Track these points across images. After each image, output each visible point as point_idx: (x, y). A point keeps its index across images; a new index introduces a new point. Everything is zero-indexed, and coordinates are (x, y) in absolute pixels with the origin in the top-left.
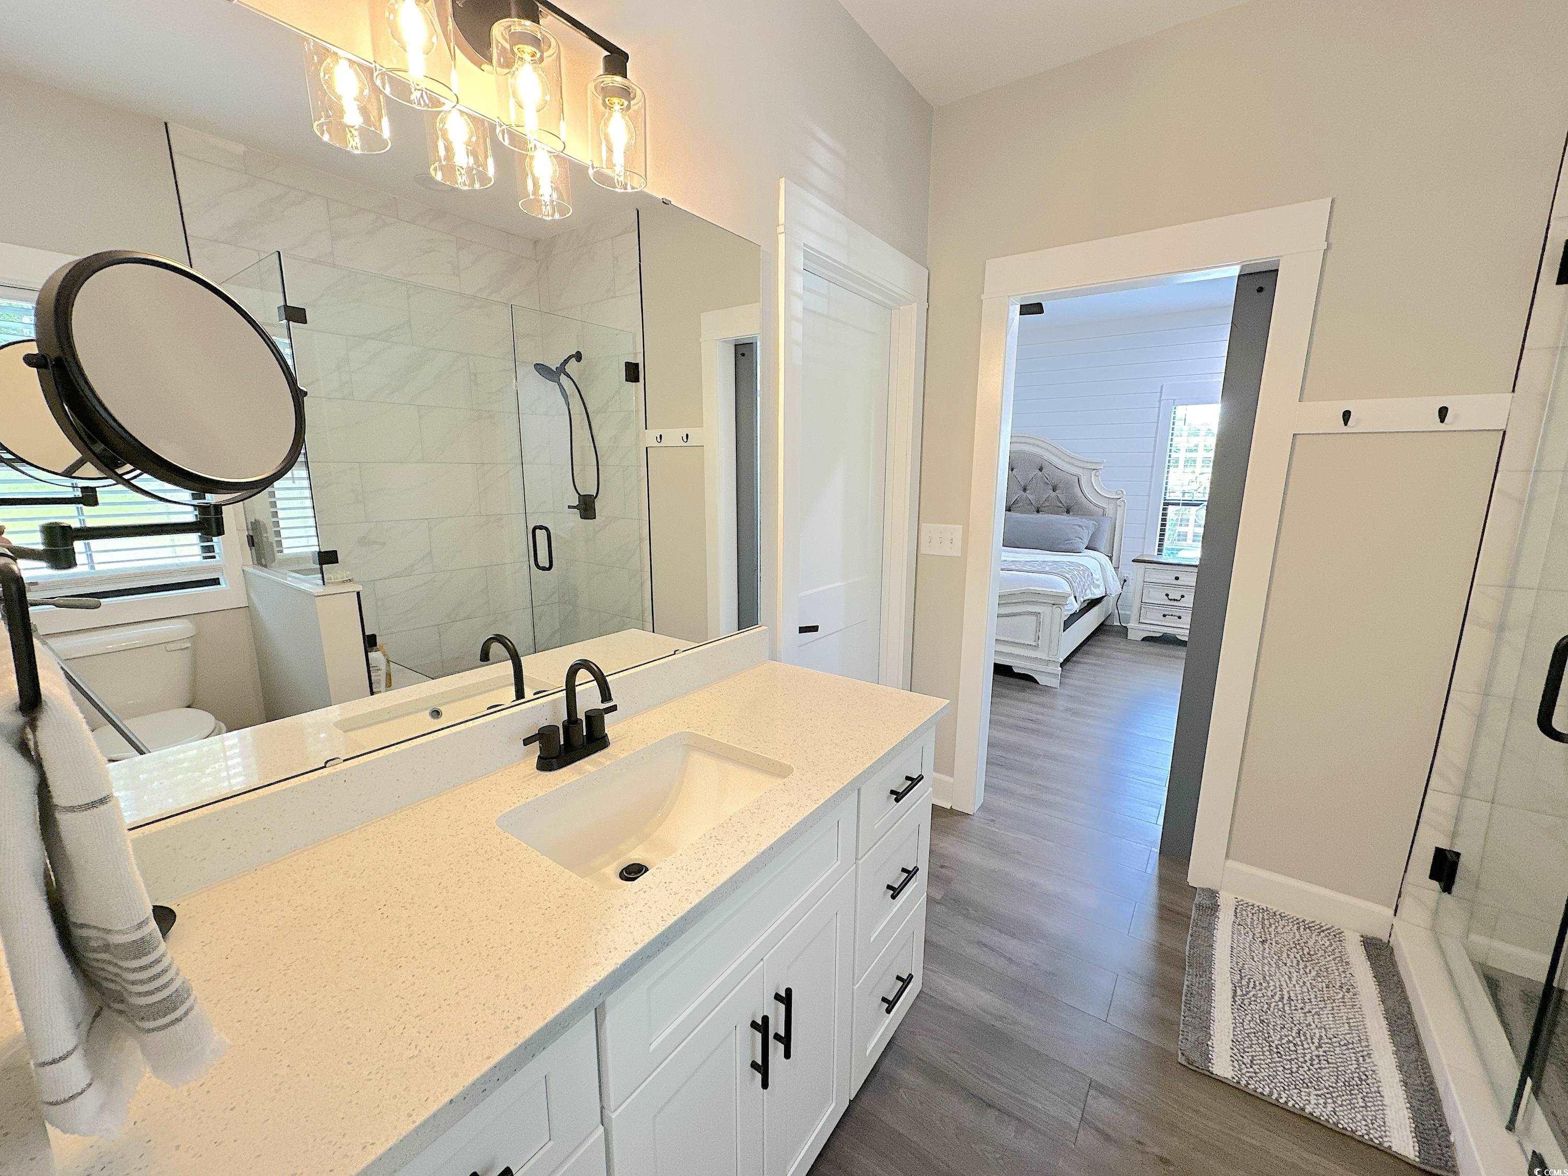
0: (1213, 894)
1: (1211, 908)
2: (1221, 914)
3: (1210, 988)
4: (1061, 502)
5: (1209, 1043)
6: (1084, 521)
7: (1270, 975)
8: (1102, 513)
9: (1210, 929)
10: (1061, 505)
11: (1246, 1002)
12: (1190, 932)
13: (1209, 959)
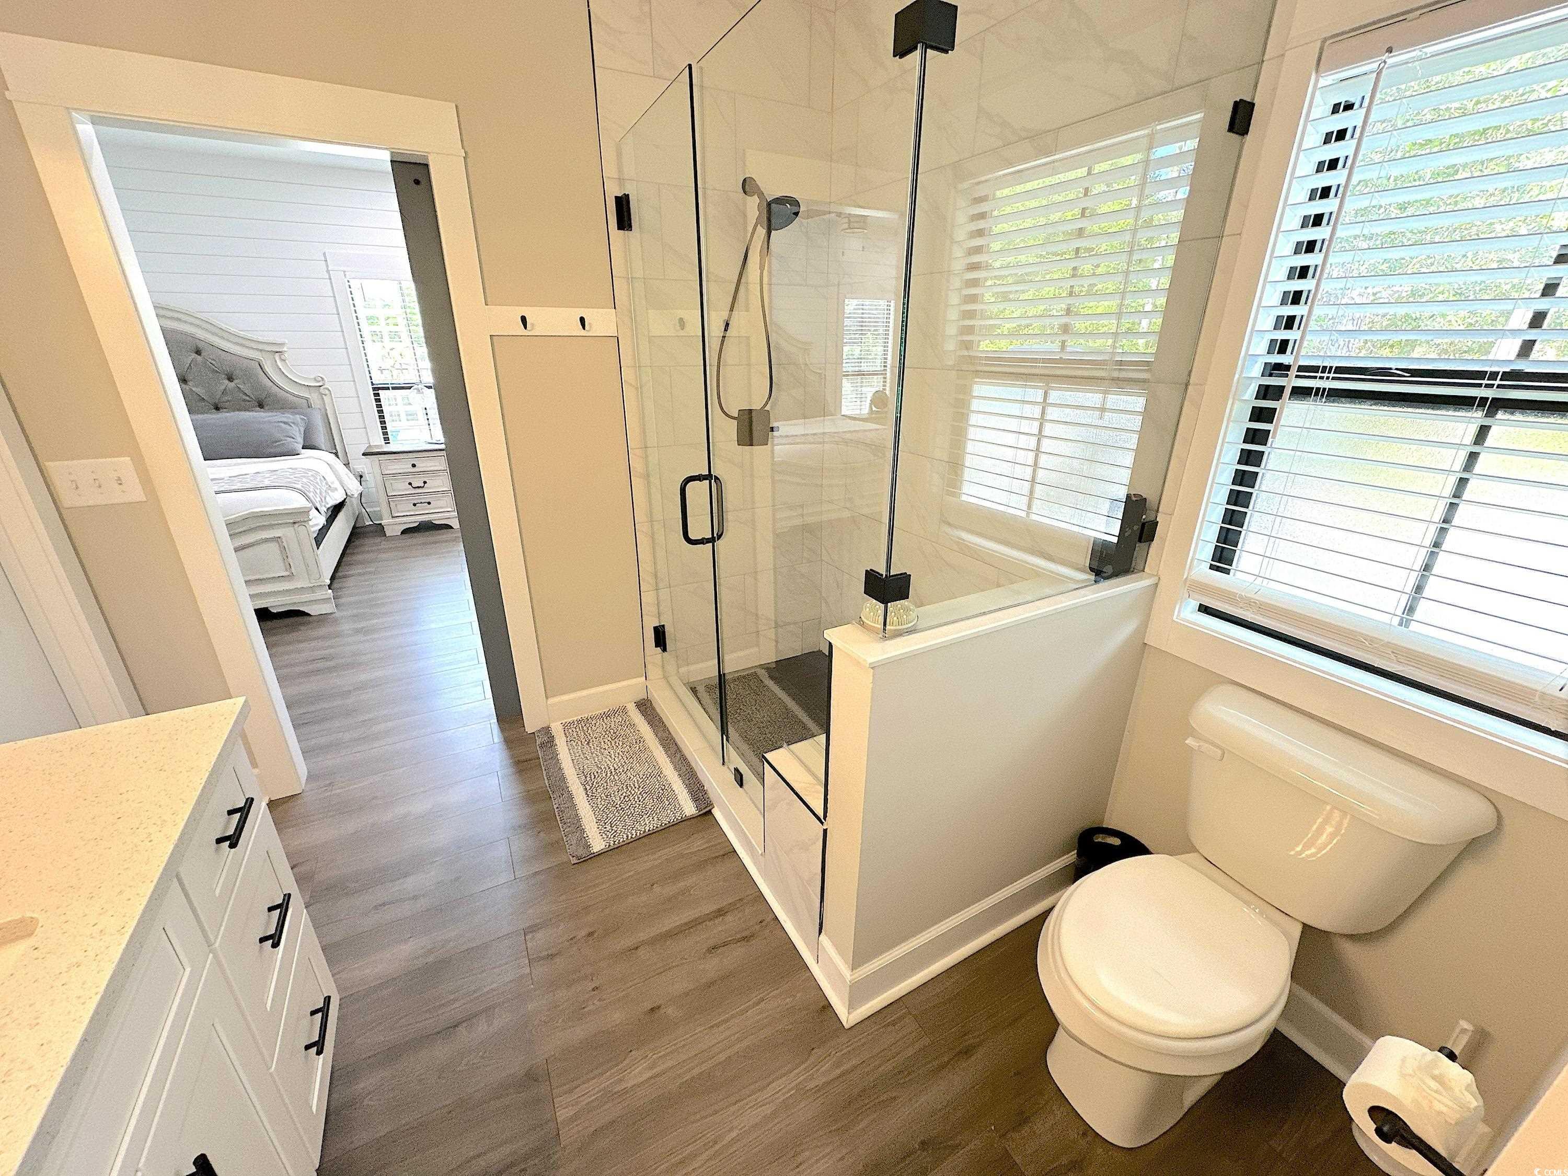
0: (547, 730)
1: (550, 742)
2: (557, 741)
3: (571, 797)
4: (245, 394)
5: (585, 835)
6: (288, 417)
7: (600, 762)
8: (306, 405)
9: (555, 757)
10: (248, 398)
11: (594, 790)
12: (543, 768)
13: (563, 779)
